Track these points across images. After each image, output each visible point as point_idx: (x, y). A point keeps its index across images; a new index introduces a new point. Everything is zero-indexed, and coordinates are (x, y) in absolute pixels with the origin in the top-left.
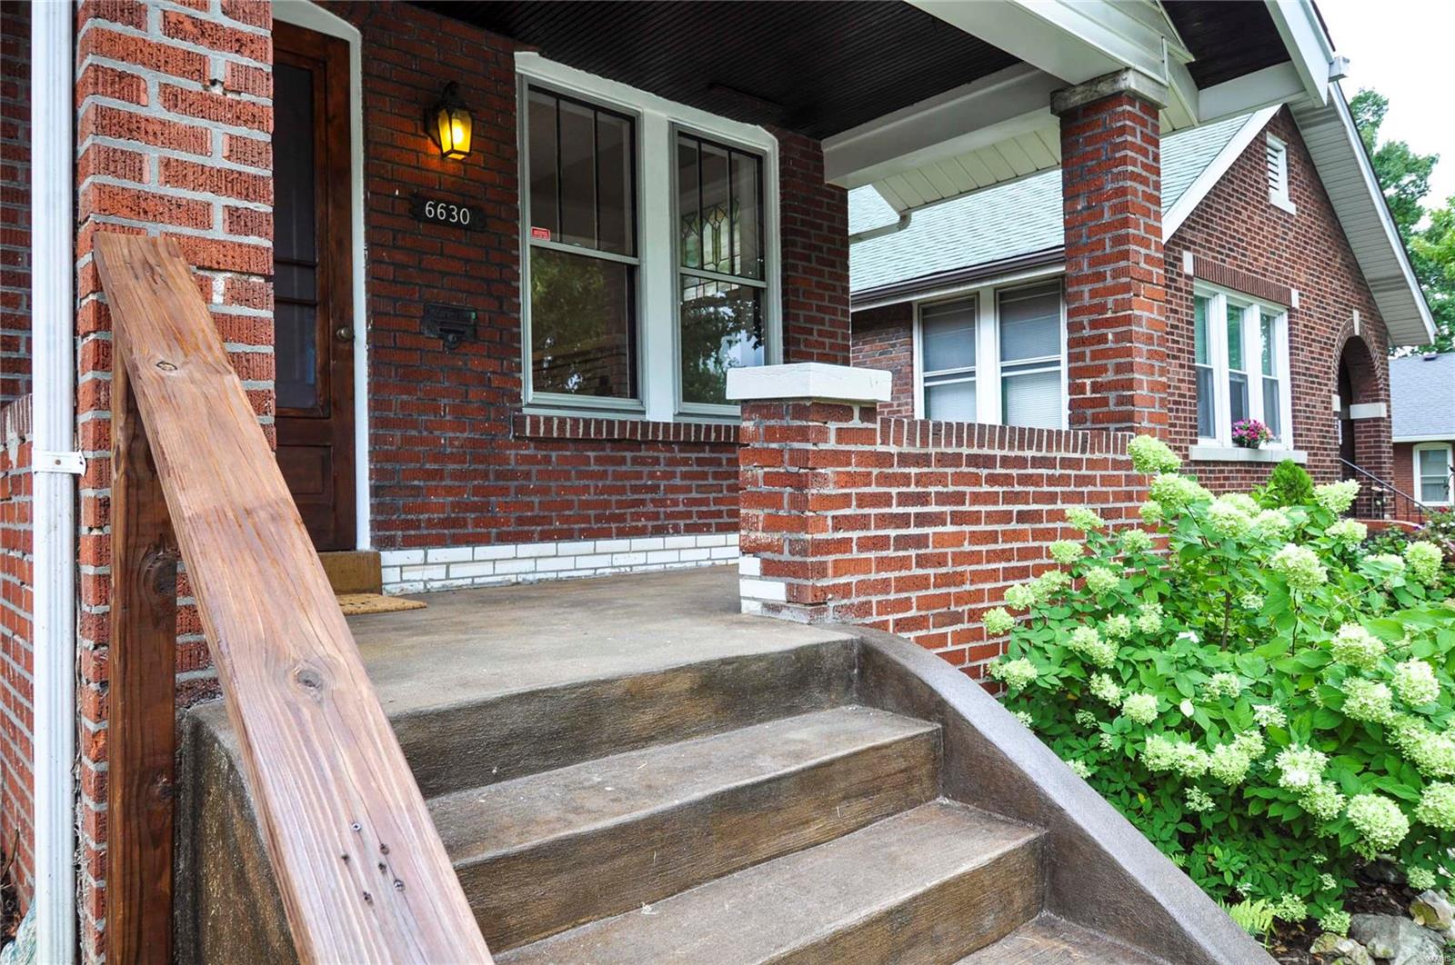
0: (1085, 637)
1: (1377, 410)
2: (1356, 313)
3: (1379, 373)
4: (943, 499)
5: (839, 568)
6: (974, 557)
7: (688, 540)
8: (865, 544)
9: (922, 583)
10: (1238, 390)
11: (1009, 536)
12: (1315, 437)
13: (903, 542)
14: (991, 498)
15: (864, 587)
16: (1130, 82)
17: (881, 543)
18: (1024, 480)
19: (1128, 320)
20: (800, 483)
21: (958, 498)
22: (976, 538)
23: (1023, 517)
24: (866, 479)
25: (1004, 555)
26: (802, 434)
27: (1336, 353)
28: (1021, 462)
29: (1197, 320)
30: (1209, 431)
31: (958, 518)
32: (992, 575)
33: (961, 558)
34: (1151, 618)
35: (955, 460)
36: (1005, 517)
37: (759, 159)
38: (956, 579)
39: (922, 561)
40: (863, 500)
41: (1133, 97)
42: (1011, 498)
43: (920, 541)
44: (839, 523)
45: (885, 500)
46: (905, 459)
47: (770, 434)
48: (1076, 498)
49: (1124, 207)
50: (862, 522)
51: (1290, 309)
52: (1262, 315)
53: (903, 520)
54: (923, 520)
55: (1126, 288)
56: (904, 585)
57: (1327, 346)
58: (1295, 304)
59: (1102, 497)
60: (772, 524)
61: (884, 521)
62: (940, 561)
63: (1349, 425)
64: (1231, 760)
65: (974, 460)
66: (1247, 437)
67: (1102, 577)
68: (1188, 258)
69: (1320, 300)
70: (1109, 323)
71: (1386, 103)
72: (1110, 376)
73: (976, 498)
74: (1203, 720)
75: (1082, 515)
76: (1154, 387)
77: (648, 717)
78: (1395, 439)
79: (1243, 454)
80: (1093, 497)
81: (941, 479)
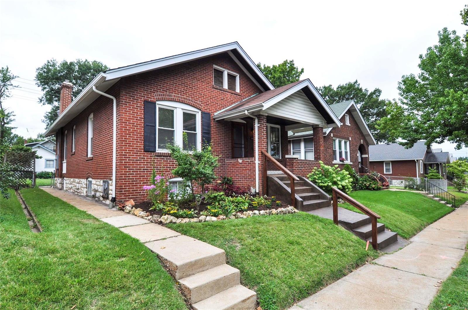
0: (315, 176)
1: (367, 156)
2: (362, 140)
3: (366, 150)
4: (303, 166)
5: (295, 171)
6: (306, 171)
7: (273, 171)
8: (297, 169)
9: (301, 173)
10: (341, 153)
11: (309, 170)
12: (354, 160)
13: (300, 170)
14: (307, 166)
15: (297, 173)
16: (320, 126)
17: (298, 169)
18: (310, 165)
19: (320, 149)
20: (292, 164)
21: (304, 166)
22: (306, 170)
23: (310, 168)
24: (297, 164)
25: (308, 171)
26: (293, 161)
27: (358, 147)
28: (310, 163)
29: (334, 143)
30: (336, 159)
31: (304, 168)
32: (307, 173)
33: (304, 171)
34: (320, 175)
35: (304, 163)
36: (308, 168)
37: (278, 129)
38: (304, 173)
39: (302, 171)
40: (297, 166)
41: (320, 127)
42: (309, 166)
43: (301, 169)
44: (296, 168)
45: (299, 166)
46: (300, 163)
47: (290, 161)
48: (315, 166)
49: (319, 138)
50: (297, 168)
51: (349, 140)
52: (345, 142)
53: (300, 168)
54: (301, 168)
55: (320, 146)
56: (300, 173)
57: (356, 146)
58: (350, 139)
59: (317, 167)
60: (290, 168)
61: (299, 168)
62: (303, 171)
63: (362, 158)
64: (326, 184)
65: (306, 163)
66: (342, 160)
67: (317, 172)
68: (332, 134)
69: (355, 139)
70: (318, 149)
71: (381, 91)
72: (318, 155)
73: (306, 166)
74: (324, 182)
75: (315, 168)
76: (323, 156)
77: (285, 179)
78: (370, 161)
79: (341, 163)
80: (316, 167)
81: (303, 164)
